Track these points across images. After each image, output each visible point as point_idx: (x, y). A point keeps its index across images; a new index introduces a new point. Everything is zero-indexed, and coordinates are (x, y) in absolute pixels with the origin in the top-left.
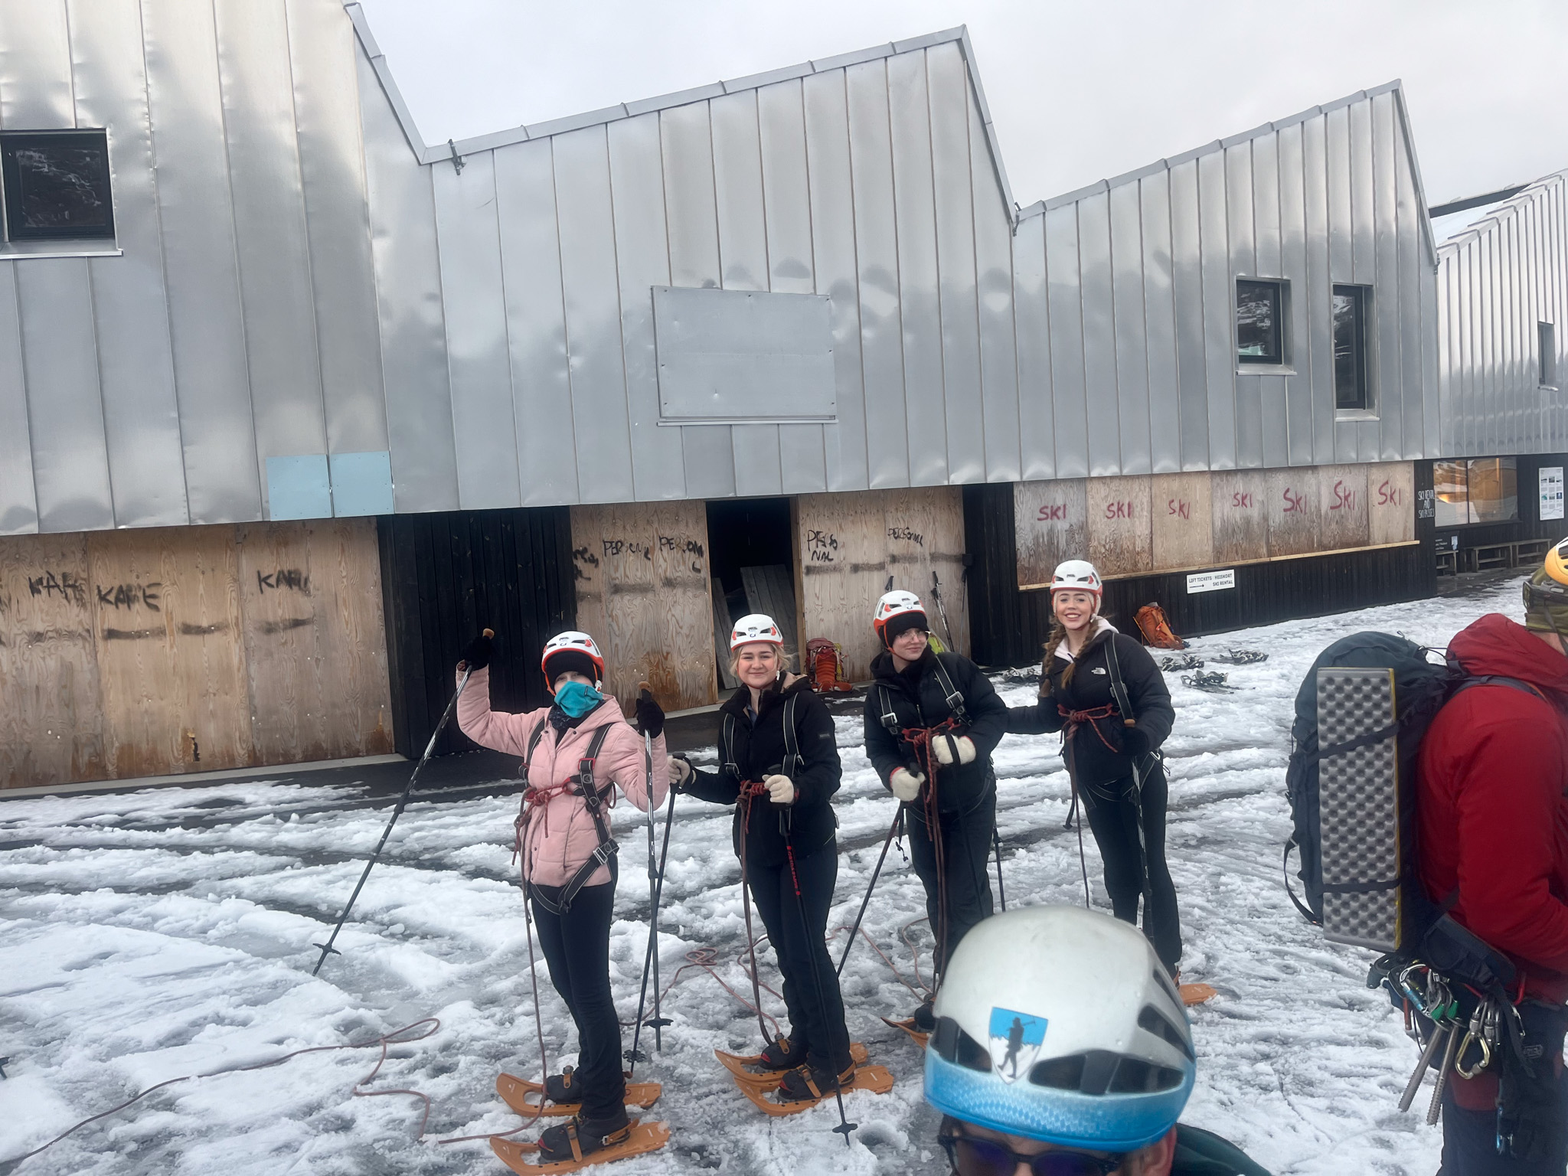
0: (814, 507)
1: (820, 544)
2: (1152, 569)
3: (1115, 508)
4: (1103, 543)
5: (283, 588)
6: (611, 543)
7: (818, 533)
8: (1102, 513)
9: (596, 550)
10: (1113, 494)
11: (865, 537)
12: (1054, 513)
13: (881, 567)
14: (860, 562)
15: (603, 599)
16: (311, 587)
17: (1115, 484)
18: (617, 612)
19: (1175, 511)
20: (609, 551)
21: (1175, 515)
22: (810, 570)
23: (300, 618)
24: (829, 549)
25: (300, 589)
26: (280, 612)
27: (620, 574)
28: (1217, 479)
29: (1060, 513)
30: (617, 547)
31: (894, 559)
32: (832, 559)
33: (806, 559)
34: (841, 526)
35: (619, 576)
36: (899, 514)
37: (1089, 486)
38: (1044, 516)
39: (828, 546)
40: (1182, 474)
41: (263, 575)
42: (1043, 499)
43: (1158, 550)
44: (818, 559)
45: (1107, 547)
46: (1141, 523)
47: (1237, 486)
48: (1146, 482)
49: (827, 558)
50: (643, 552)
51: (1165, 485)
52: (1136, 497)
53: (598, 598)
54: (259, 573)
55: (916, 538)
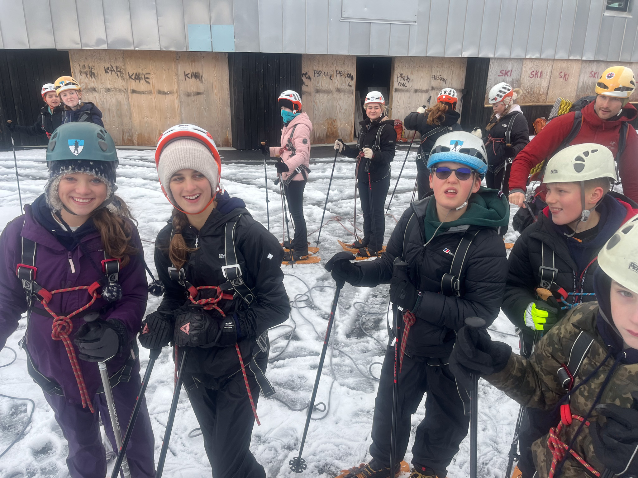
0: (402, 63)
1: (402, 79)
2: (546, 102)
3: (534, 73)
4: (526, 89)
5: (193, 79)
6: (317, 71)
7: (402, 74)
8: (528, 75)
9: (311, 74)
10: (535, 67)
11: (422, 77)
12: (506, 74)
13: (427, 91)
14: (418, 88)
15: (312, 95)
16: (203, 79)
17: (536, 63)
18: (317, 101)
19: (561, 77)
20: (316, 75)
21: (561, 79)
22: (396, 90)
23: (199, 92)
24: (406, 82)
25: (199, 80)
26: (192, 89)
27: (319, 85)
28: (584, 64)
29: (509, 74)
30: (319, 73)
31: (433, 89)
32: (406, 86)
33: (396, 85)
34: (412, 72)
35: (319, 86)
36: (438, 69)
37: (524, 62)
38: (501, 74)
39: (405, 80)
40: (568, 60)
41: (186, 74)
42: (503, 66)
43: (550, 94)
44: (401, 85)
45: (527, 91)
46: (545, 81)
47: (593, 68)
48: (551, 63)
49: (404, 85)
50: (329, 76)
51: (560, 65)
52: (545, 69)
53: (310, 94)
54: (185, 72)
55: (444, 80)
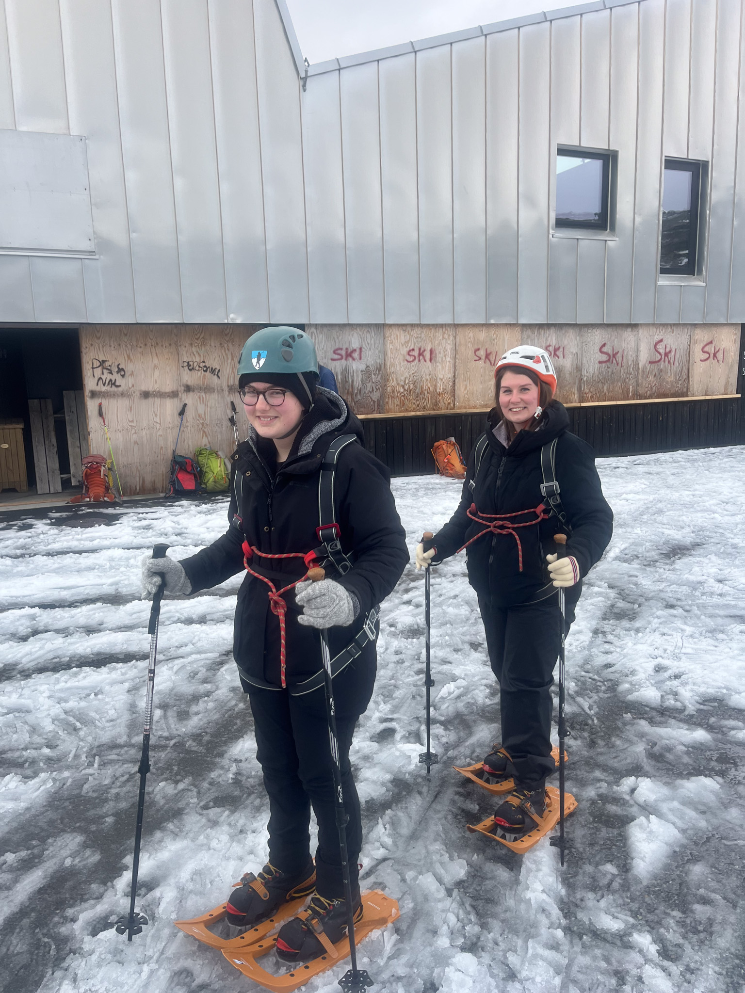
0: (98, 337)
1: (106, 371)
2: (454, 408)
3: (416, 353)
4: (402, 383)
7: (104, 362)
8: (401, 357)
10: (413, 340)
11: (156, 367)
12: (349, 355)
13: (174, 395)
14: (151, 389)
17: (416, 332)
19: (480, 359)
21: (481, 363)
22: (94, 394)
24: (116, 377)
28: (529, 332)
29: (356, 355)
31: (188, 389)
32: (120, 386)
33: (90, 383)
34: (129, 357)
36: (194, 349)
37: (388, 332)
38: (336, 357)
39: (115, 374)
40: (487, 326)
42: (337, 341)
43: (461, 391)
44: (104, 385)
45: (406, 387)
46: (443, 368)
47: (550, 339)
48: (450, 332)
49: (114, 384)
51: (471, 335)
52: (439, 344)
55: (213, 371)
